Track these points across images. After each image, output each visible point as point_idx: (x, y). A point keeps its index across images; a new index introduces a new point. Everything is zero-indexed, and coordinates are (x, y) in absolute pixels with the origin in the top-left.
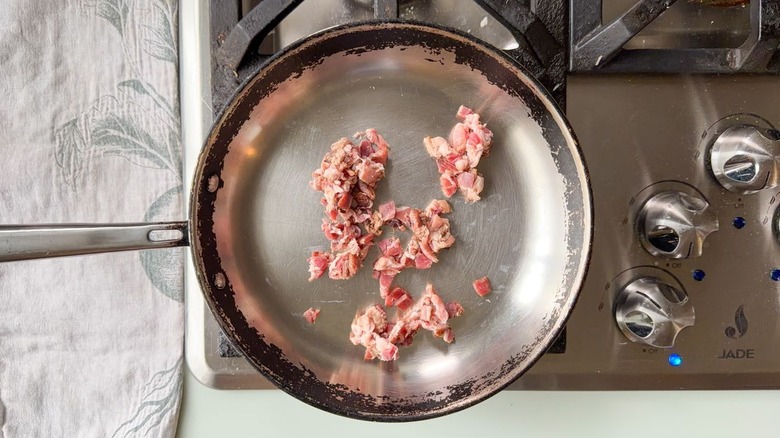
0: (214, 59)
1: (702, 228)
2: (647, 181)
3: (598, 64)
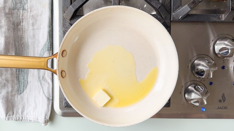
0: (63, 16)
1: (212, 69)
2: (195, 55)
3: (180, 19)
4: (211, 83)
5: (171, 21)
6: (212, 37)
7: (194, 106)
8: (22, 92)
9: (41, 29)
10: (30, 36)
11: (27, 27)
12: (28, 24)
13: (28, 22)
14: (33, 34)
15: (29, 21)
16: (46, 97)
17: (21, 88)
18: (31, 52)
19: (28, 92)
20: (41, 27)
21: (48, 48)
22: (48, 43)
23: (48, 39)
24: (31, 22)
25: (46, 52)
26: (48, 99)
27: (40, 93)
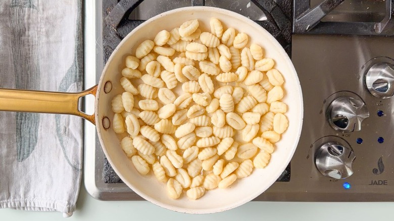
1: (360, 116)
2: (333, 91)
3: (307, 29)
4: (360, 141)
5: (292, 34)
6: (362, 61)
7: (331, 180)
8: (25, 156)
9: (61, 41)
10: (41, 55)
11: (37, 38)
12: (38, 32)
13: (39, 29)
14: (48, 51)
15: (41, 28)
16: (71, 165)
17: (24, 149)
18: (43, 83)
19: (37, 156)
20: (63, 39)
21: (76, 76)
22: (76, 68)
23: (77, 60)
24: (43, 30)
25: (72, 84)
26: (75, 168)
27: (59, 157)
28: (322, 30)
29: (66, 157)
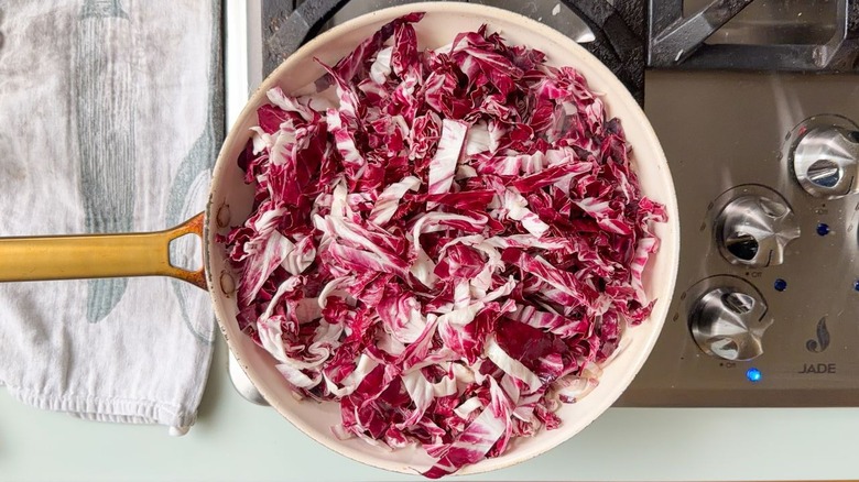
1: (782, 234)
2: (728, 184)
3: (677, 59)
4: (781, 285)
5: (646, 67)
6: (787, 124)
7: (722, 365)
8: (102, 311)
9: (180, 85)
10: (139, 112)
11: (130, 78)
12: (133, 66)
13: (134, 60)
14: (153, 104)
15: (138, 57)
16: (194, 333)
17: (101, 298)
18: (142, 168)
19: (124, 313)
20: (183, 80)
21: (210, 156)
22: (211, 139)
23: (211, 124)
24: (143, 61)
25: (203, 172)
26: (201, 339)
27: (170, 317)
28: (707, 60)
29: (185, 315)
